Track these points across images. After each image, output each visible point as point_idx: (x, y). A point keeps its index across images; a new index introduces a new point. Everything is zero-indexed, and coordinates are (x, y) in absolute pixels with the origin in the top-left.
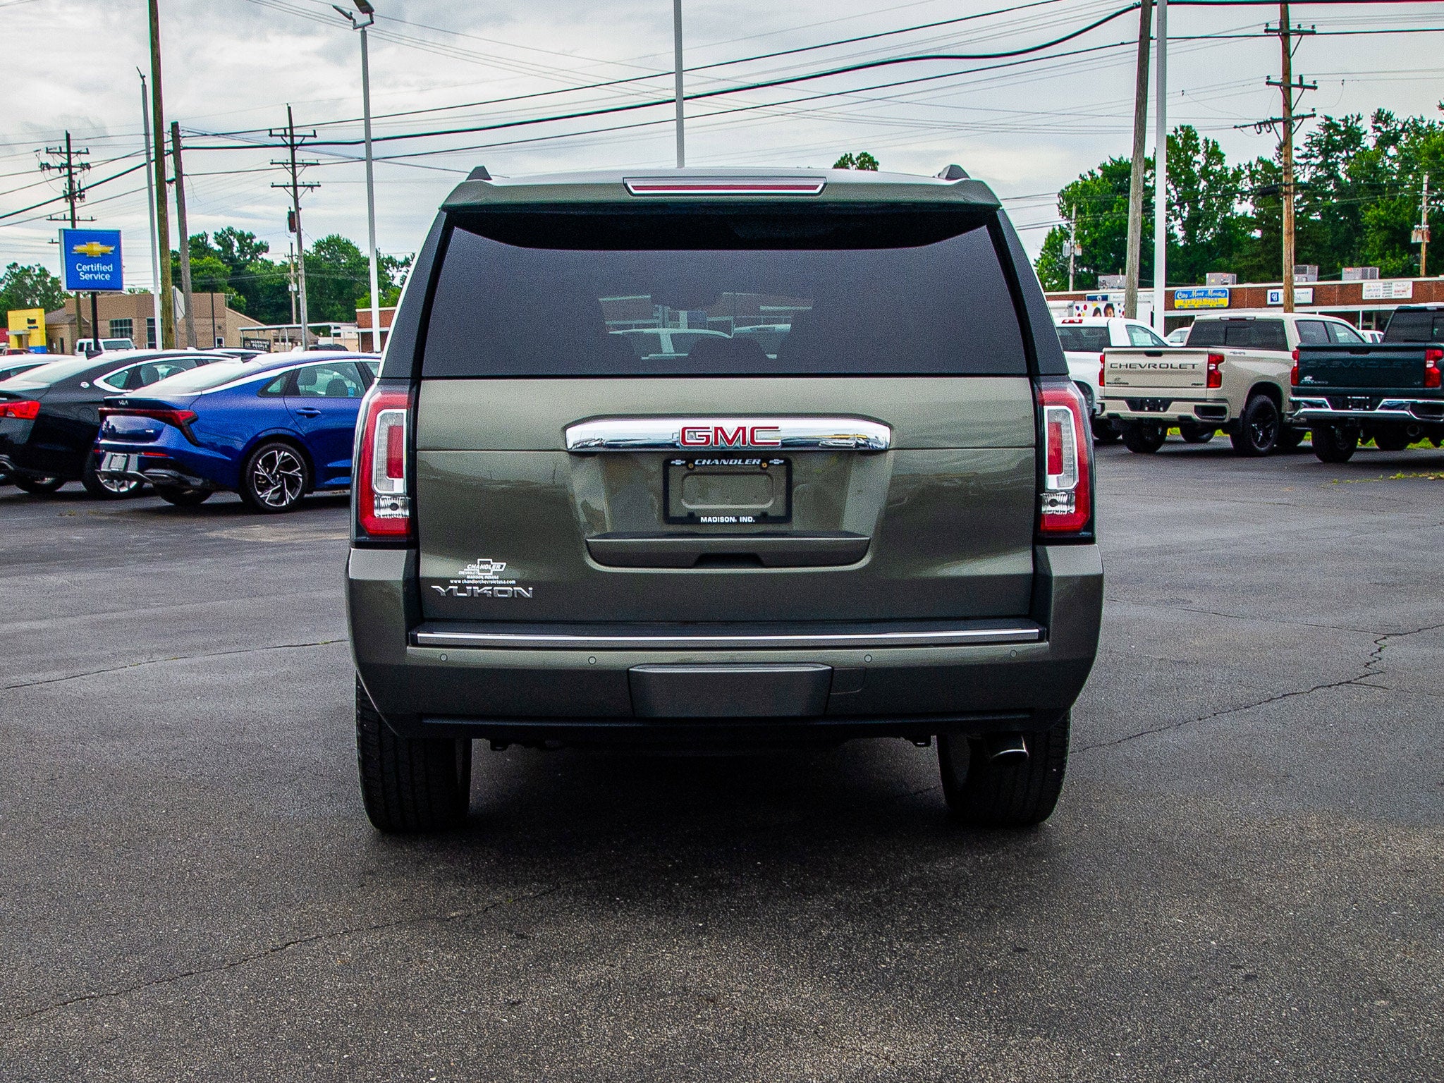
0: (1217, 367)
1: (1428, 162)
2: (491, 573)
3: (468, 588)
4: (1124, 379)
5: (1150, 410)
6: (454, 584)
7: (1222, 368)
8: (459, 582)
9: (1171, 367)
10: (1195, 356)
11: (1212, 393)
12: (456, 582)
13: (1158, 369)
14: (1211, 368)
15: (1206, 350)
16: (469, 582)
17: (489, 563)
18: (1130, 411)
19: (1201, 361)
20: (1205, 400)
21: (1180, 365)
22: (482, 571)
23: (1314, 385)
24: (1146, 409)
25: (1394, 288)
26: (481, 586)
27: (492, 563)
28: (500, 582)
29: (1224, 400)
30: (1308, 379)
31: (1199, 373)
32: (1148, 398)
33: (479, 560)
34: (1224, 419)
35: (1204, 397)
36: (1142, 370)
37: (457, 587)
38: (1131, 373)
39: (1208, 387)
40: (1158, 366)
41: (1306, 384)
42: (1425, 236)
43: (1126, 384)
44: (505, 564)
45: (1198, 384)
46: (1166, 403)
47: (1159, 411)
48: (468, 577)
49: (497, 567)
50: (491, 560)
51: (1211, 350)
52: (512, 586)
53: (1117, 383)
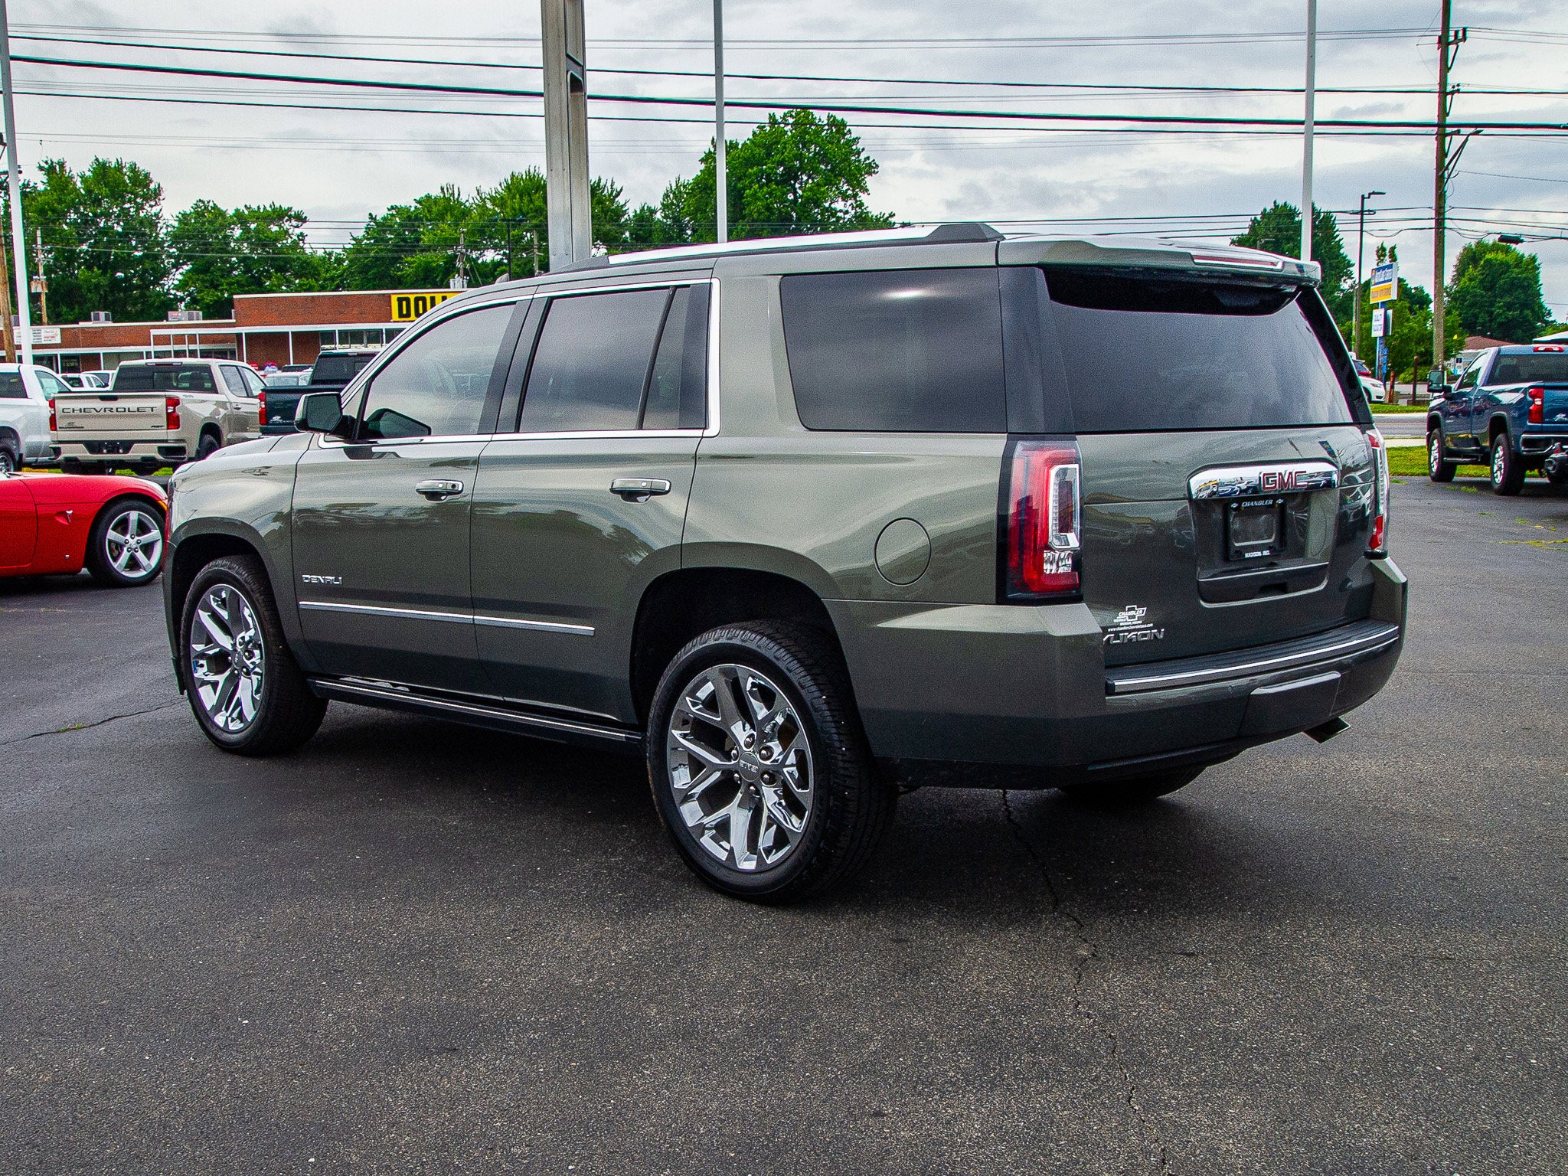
0: (174, 409)
1: (36, 218)
2: (1136, 619)
3: (1121, 634)
4: (78, 423)
5: (108, 452)
6: (1111, 633)
7: (179, 411)
8: (1115, 629)
9: (129, 411)
10: (149, 400)
11: (172, 434)
12: (1112, 630)
13: (115, 413)
14: (170, 411)
15: (163, 393)
16: (1122, 629)
17: (1133, 609)
18: (89, 454)
19: (160, 404)
20: (166, 441)
21: (138, 409)
22: (1130, 617)
23: (284, 424)
24: (105, 451)
25: (43, 334)
26: (1130, 631)
27: (1136, 609)
28: (1143, 626)
29: (183, 441)
30: (277, 419)
31: (159, 416)
32: (106, 441)
33: (1127, 607)
34: (184, 458)
35: (166, 438)
36: (98, 414)
37: (1113, 635)
38: (85, 417)
39: (168, 429)
40: (114, 410)
41: (274, 424)
42: (44, 285)
43: (81, 429)
44: (1145, 609)
45: (158, 427)
46: (127, 445)
47: (118, 453)
48: (1121, 624)
49: (1140, 612)
50: (1136, 606)
51: (167, 393)
52: (1150, 629)
53: (71, 427)
